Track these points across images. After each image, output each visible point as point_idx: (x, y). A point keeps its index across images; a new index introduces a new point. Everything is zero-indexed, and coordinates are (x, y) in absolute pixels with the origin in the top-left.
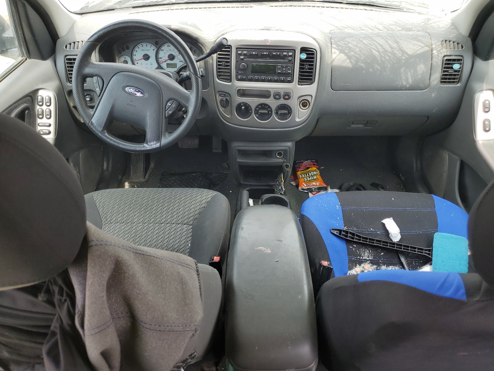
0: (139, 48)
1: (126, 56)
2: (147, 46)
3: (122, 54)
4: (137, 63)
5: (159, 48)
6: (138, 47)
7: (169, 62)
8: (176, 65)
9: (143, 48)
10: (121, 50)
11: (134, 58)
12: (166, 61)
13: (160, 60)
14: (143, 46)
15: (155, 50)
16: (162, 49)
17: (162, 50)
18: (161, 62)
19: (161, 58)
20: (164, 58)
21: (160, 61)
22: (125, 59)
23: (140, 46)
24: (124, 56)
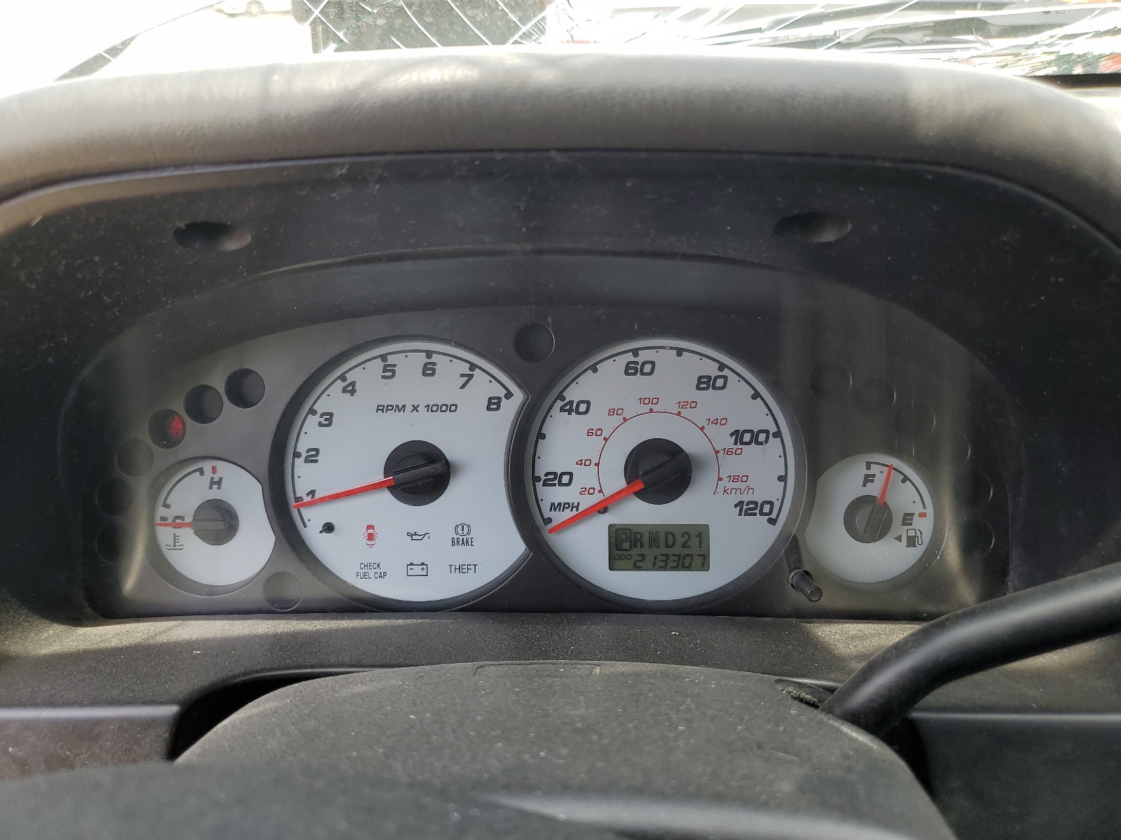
0: (351, 389)
1: (224, 469)
2: (429, 370)
3: (186, 450)
4: (329, 528)
5: (548, 388)
6: (342, 378)
7: (639, 513)
8: (694, 542)
9: (392, 392)
10: (179, 406)
11: (304, 478)
12: (602, 508)
13: (551, 495)
14: (389, 372)
15: (511, 408)
16: (573, 394)
17: (570, 408)
18: (560, 517)
19: (555, 479)
20: (584, 477)
21: (545, 507)
22: (214, 494)
23: (365, 371)
24: (207, 466)
